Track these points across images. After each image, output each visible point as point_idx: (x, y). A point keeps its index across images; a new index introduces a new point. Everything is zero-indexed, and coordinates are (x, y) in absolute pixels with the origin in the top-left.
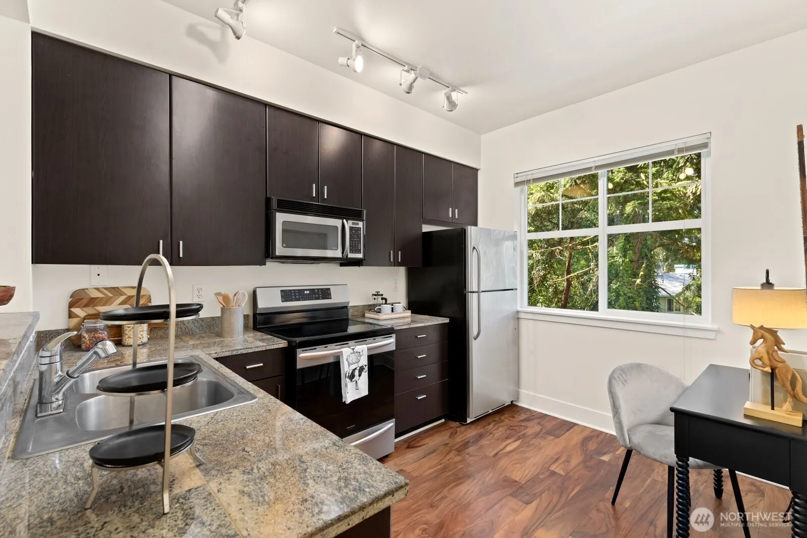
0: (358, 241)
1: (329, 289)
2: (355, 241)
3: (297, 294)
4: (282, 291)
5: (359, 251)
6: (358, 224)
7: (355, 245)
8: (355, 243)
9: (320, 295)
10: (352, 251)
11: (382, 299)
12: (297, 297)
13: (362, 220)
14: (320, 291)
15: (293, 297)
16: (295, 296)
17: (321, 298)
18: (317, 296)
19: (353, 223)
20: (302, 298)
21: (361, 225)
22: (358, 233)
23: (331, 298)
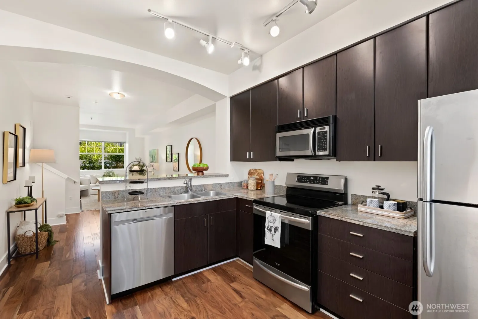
0: (324, 142)
1: (328, 178)
2: (322, 142)
3: (306, 179)
4: (298, 176)
5: (325, 150)
6: (325, 128)
7: (322, 145)
8: (322, 144)
9: (320, 182)
10: (319, 150)
11: (383, 193)
12: (306, 180)
13: (328, 125)
14: (321, 178)
15: (303, 180)
16: (304, 179)
17: (320, 183)
18: (317, 181)
19: (320, 129)
20: (308, 182)
21: (327, 128)
22: (325, 135)
23: (327, 185)
